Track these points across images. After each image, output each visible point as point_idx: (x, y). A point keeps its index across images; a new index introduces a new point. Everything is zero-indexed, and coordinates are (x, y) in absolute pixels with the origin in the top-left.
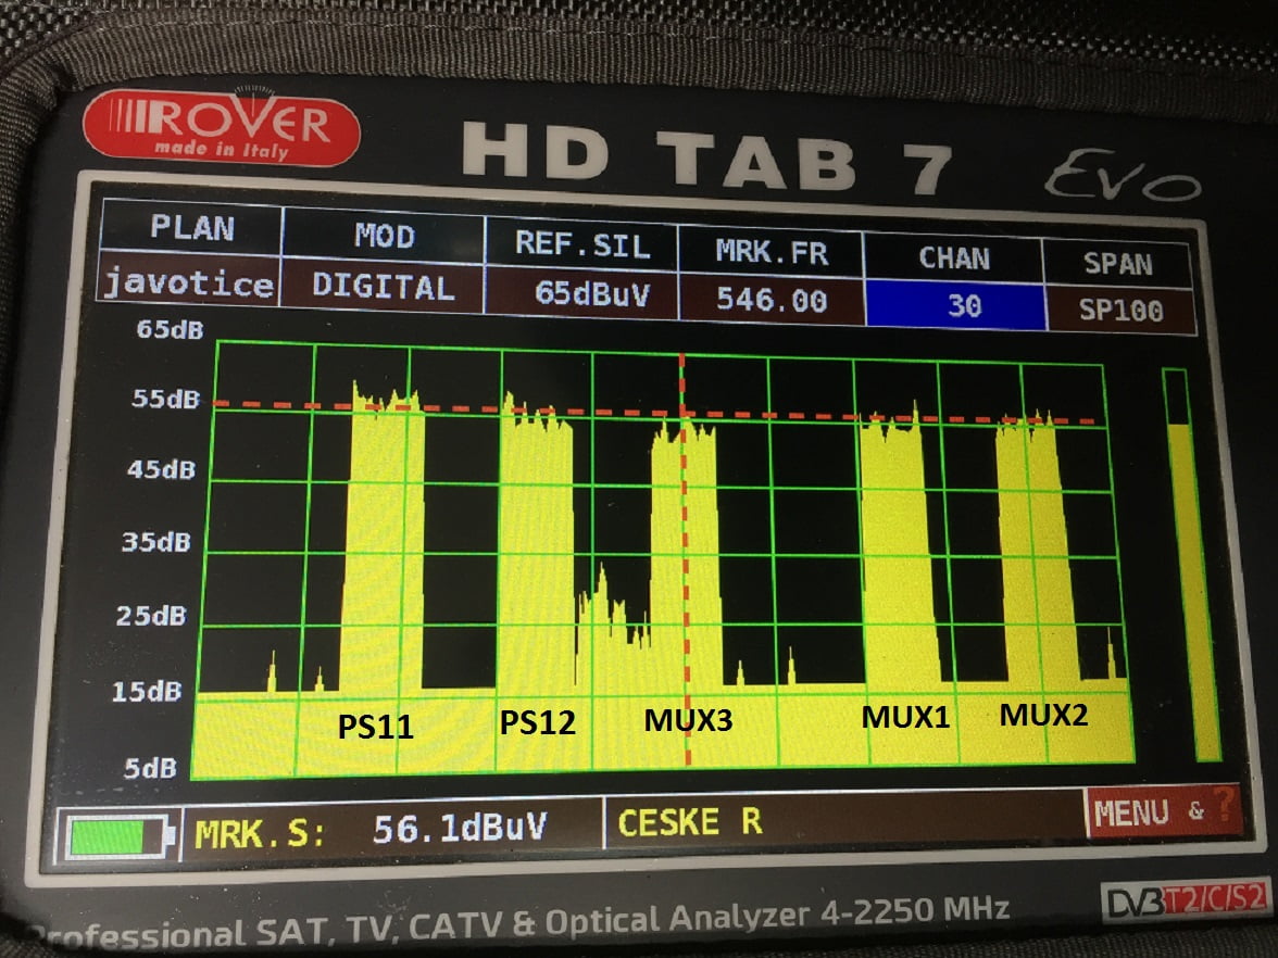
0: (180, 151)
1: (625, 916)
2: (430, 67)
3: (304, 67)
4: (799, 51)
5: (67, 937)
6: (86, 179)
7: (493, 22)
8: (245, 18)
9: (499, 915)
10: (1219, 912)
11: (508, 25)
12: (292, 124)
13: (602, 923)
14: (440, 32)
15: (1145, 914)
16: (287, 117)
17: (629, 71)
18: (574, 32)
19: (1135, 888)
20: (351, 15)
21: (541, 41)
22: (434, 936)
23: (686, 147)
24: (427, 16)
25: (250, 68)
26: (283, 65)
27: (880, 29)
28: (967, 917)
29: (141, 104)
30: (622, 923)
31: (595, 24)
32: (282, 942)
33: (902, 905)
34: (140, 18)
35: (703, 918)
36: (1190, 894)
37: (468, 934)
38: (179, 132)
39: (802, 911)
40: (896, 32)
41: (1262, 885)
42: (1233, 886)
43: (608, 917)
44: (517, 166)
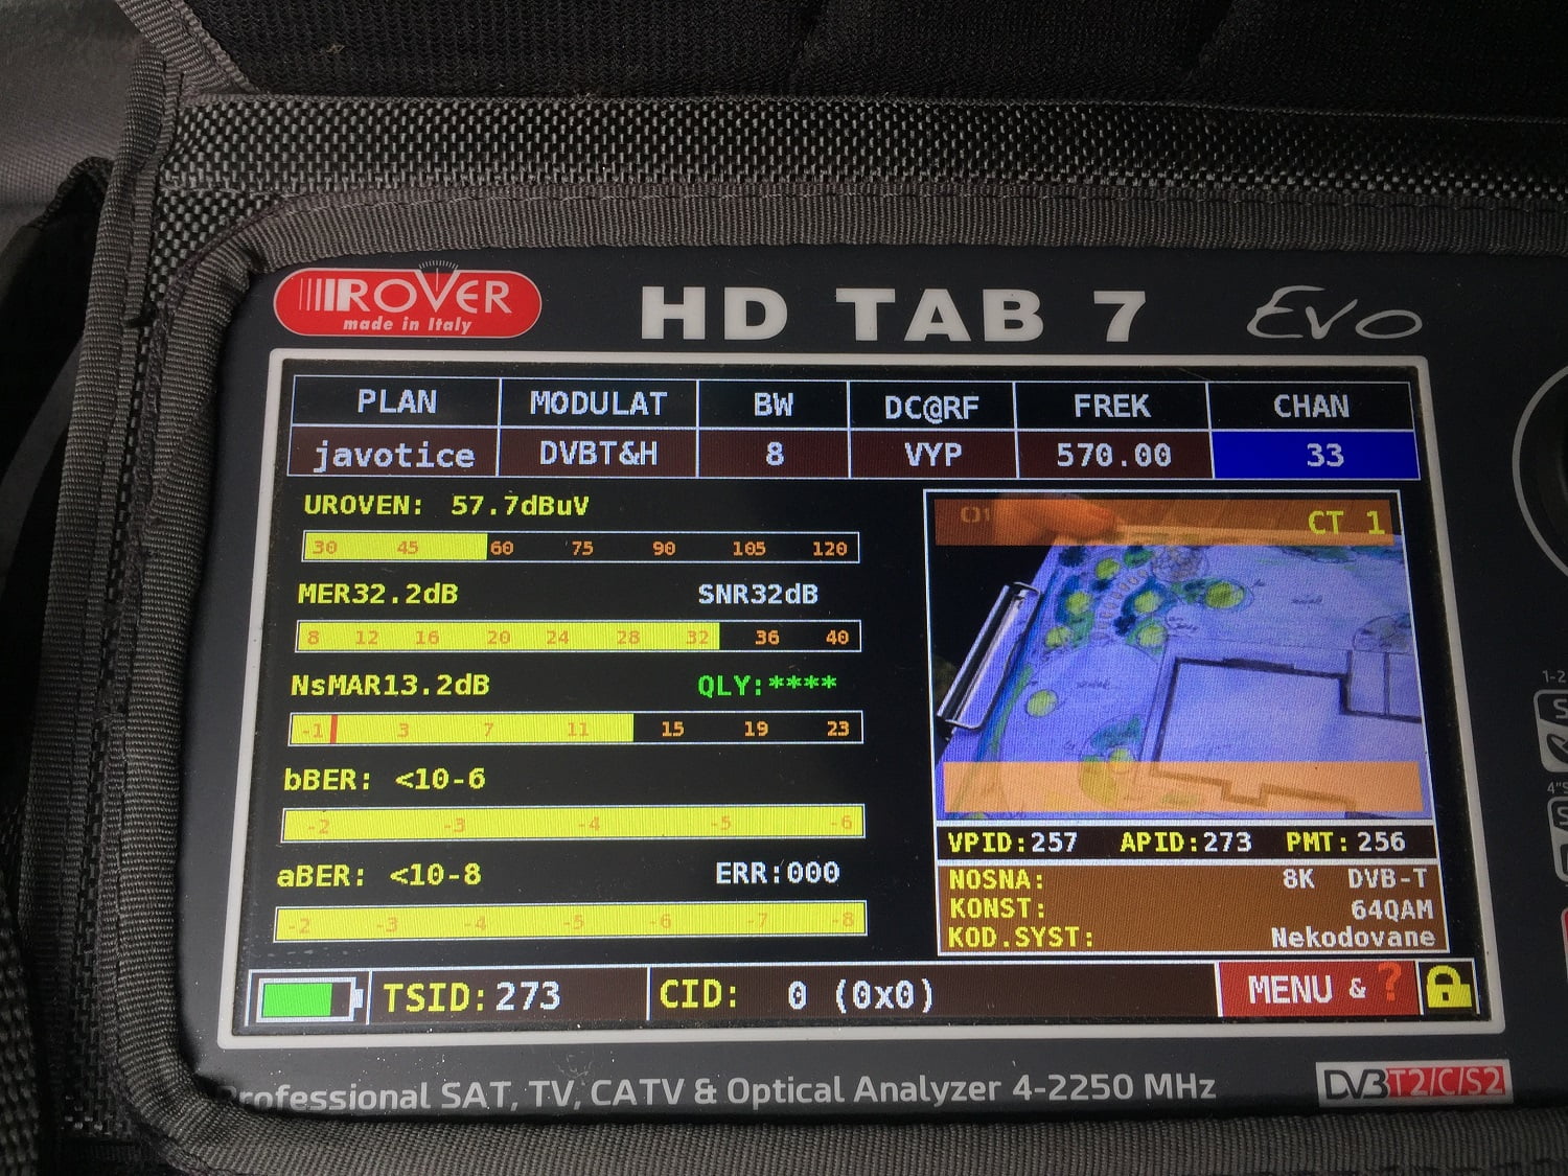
0: (367, 328)
1: (810, 1086)
2: (608, 238)
3: (486, 242)
4: (979, 203)
5: (257, 1099)
6: (277, 357)
7: (670, 189)
8: (429, 197)
9: (681, 1082)
10: (1449, 1098)
11: (684, 193)
12: (474, 297)
13: (784, 1092)
14: (618, 203)
15: (1366, 1097)
16: (469, 291)
17: (806, 231)
18: (751, 196)
19: (1355, 1069)
20: (531, 190)
21: (717, 206)
22: (616, 1102)
23: (866, 303)
24: (605, 188)
25: (433, 246)
26: (465, 241)
27: (1064, 177)
28: (1170, 1095)
29: (330, 283)
30: (806, 1093)
31: (771, 187)
32: (465, 1105)
33: (1099, 1081)
34: (328, 200)
35: (889, 1090)
36: (1416, 1077)
37: (650, 1101)
38: (364, 308)
39: (992, 1085)
40: (1081, 178)
41: (1500, 1069)
42: (1466, 1069)
43: (791, 1087)
44: (695, 329)
